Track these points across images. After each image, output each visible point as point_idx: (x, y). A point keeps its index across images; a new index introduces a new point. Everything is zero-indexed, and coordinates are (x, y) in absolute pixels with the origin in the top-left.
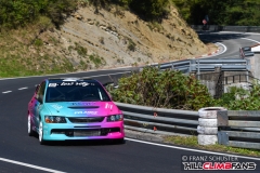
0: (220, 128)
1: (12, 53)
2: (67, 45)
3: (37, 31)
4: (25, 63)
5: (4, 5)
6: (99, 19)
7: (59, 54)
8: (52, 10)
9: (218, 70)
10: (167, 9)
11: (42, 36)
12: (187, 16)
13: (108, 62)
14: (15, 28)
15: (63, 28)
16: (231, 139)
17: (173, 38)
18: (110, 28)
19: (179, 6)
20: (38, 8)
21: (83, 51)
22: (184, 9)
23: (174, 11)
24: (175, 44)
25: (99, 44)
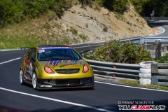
0: (153, 74)
1: (32, 33)
2: (65, 28)
3: (47, 20)
4: (40, 39)
5: (27, 4)
6: (85, 12)
7: (60, 34)
8: (56, 7)
9: (157, 43)
10: (127, 6)
11: (50, 23)
12: (140, 11)
13: (91, 38)
14: (34, 18)
15: (63, 18)
16: (160, 81)
17: (131, 24)
18: (92, 18)
19: (135, 4)
20: (48, 6)
21: (75, 32)
22: (138, 7)
23: (132, 7)
24: (132, 28)
25: (85, 28)
